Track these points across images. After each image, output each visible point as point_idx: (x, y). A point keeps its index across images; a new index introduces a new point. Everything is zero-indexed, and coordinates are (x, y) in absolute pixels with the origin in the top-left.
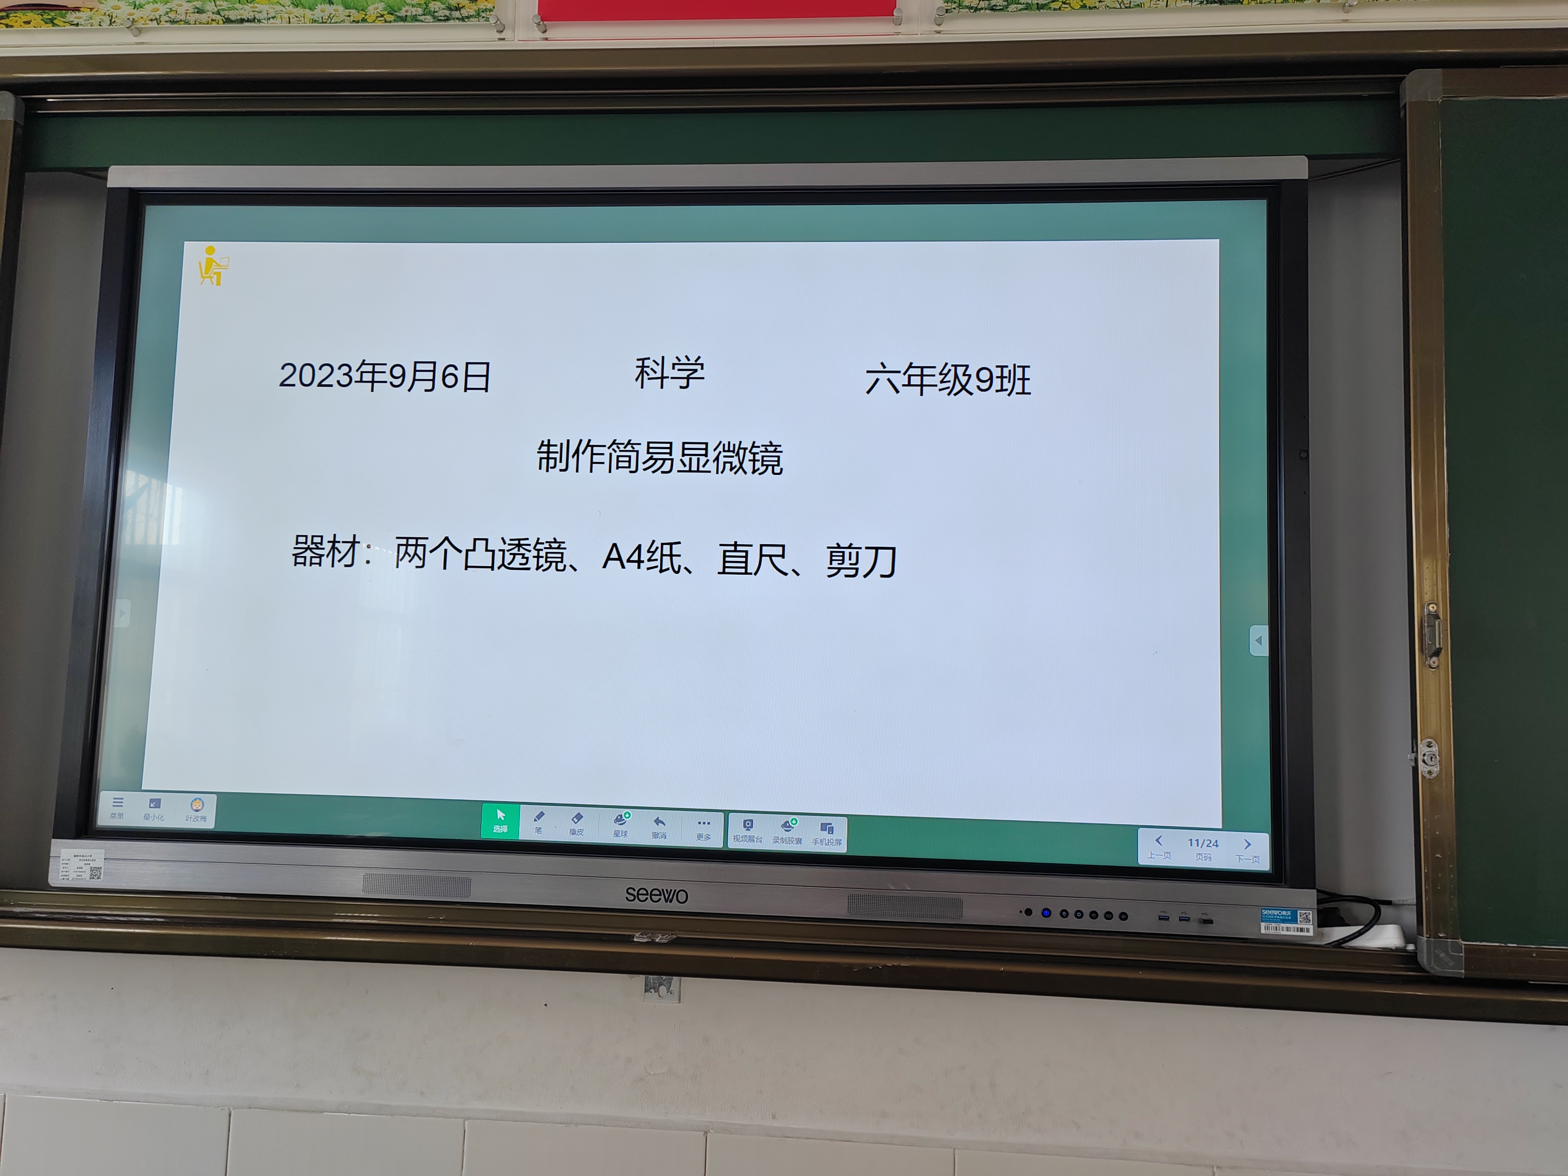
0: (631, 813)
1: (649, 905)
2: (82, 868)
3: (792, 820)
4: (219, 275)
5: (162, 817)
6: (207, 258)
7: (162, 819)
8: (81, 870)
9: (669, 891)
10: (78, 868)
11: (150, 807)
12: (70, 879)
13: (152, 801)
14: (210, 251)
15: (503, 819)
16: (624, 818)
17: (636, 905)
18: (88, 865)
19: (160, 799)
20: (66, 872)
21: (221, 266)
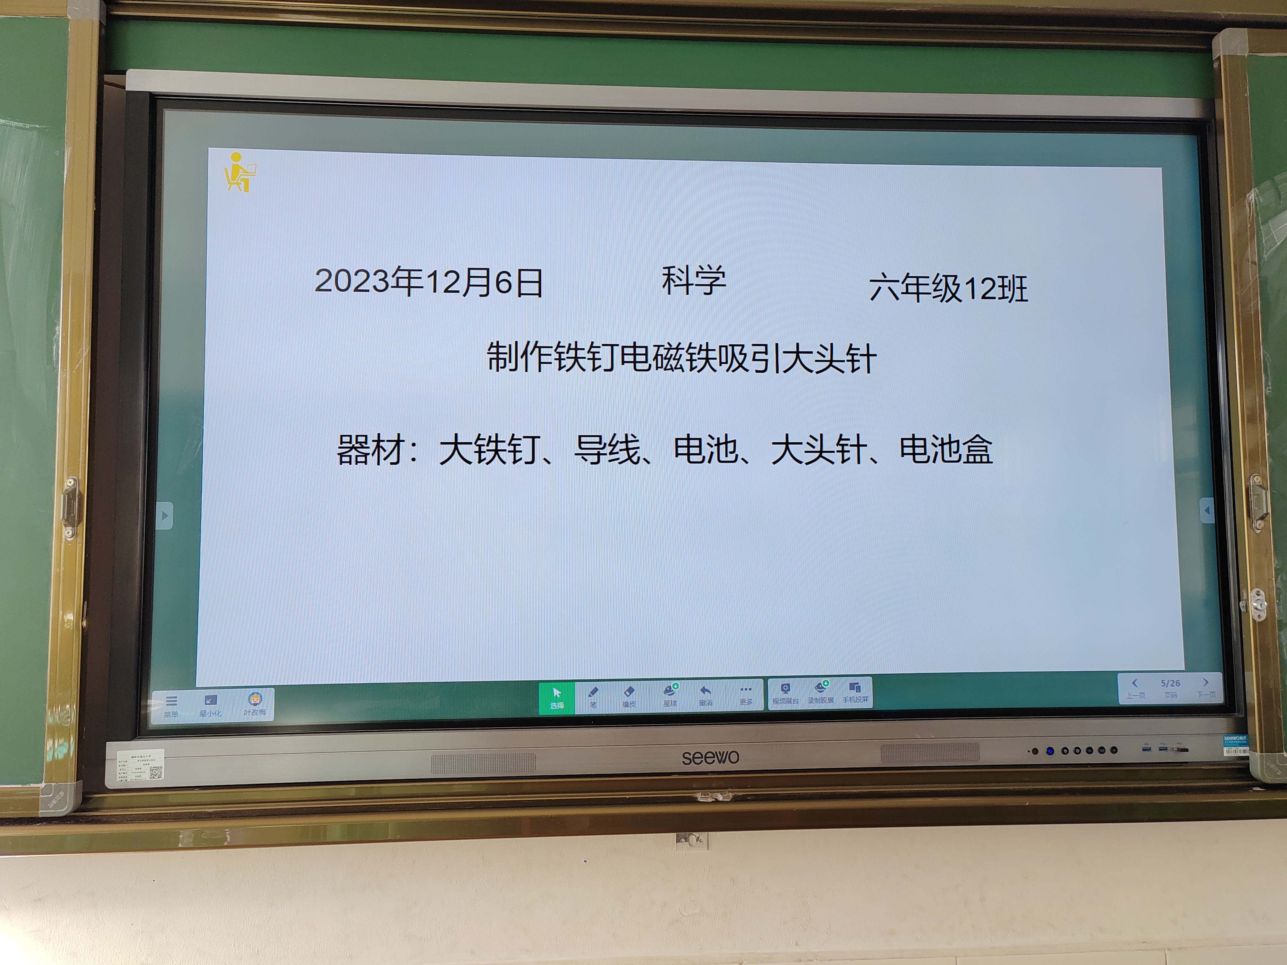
0: (679, 683)
1: (704, 767)
2: (141, 769)
3: (824, 682)
4: (247, 182)
5: (218, 714)
6: (233, 164)
7: (219, 715)
8: (139, 771)
9: (722, 753)
10: (136, 769)
11: (206, 704)
12: (129, 780)
13: (207, 698)
14: (237, 157)
15: (559, 696)
16: (672, 689)
17: (693, 768)
18: (148, 765)
19: (216, 696)
20: (124, 773)
21: (248, 173)
